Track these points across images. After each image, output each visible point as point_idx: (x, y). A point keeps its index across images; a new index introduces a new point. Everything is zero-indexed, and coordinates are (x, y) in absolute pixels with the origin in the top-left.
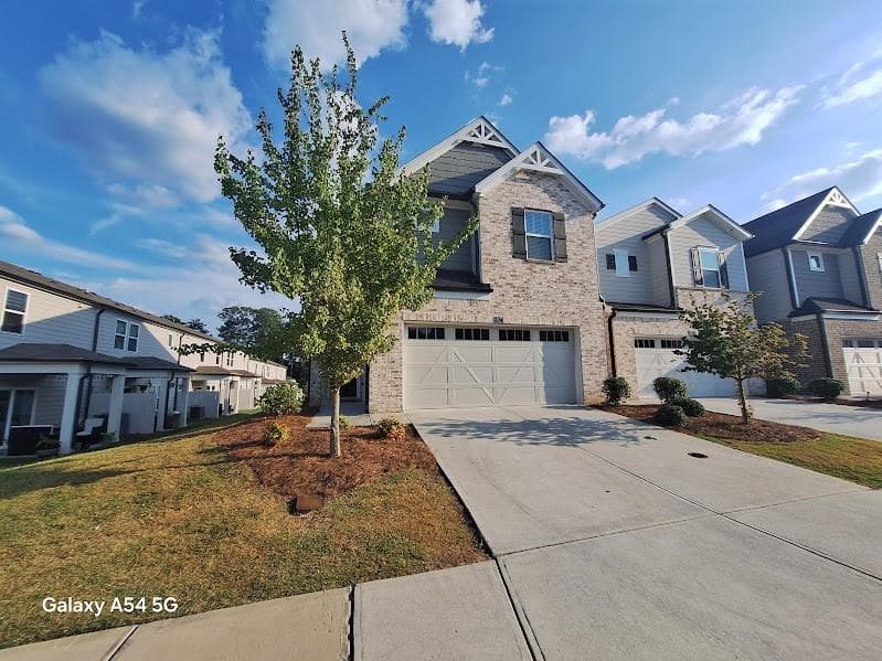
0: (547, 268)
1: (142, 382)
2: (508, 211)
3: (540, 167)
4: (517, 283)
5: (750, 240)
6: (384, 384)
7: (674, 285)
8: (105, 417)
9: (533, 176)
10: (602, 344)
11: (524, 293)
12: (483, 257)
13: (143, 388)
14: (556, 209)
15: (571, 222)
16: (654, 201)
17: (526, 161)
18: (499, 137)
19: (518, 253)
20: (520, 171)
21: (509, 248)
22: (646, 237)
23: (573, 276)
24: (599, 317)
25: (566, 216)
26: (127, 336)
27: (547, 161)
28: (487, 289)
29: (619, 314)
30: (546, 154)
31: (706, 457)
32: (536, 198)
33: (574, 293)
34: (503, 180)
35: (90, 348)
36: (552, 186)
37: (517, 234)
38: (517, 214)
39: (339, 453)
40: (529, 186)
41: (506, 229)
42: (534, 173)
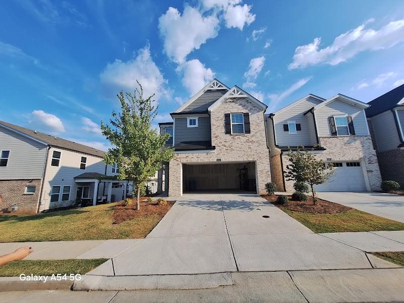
0: (240, 137)
1: (121, 184)
2: (223, 115)
3: (236, 95)
4: (227, 144)
5: (368, 108)
6: (174, 186)
7: (318, 136)
8: (107, 196)
9: (234, 100)
10: (268, 168)
11: (230, 148)
12: (212, 135)
13: (121, 186)
14: (245, 111)
15: (252, 116)
16: (310, 96)
17: (231, 94)
18: (222, 85)
19: (228, 132)
20: (229, 99)
21: (224, 130)
22: (305, 114)
23: (254, 139)
24: (267, 156)
25: (250, 114)
26: (116, 168)
27: (240, 92)
28: (214, 148)
29: (284, 153)
30: (239, 90)
31: (269, 217)
32: (236, 108)
33: (253, 146)
34: (221, 104)
35: (104, 174)
36: (243, 102)
37: (227, 124)
38: (227, 116)
39: (139, 209)
40: (233, 104)
41: (222, 123)
42: (235, 98)
